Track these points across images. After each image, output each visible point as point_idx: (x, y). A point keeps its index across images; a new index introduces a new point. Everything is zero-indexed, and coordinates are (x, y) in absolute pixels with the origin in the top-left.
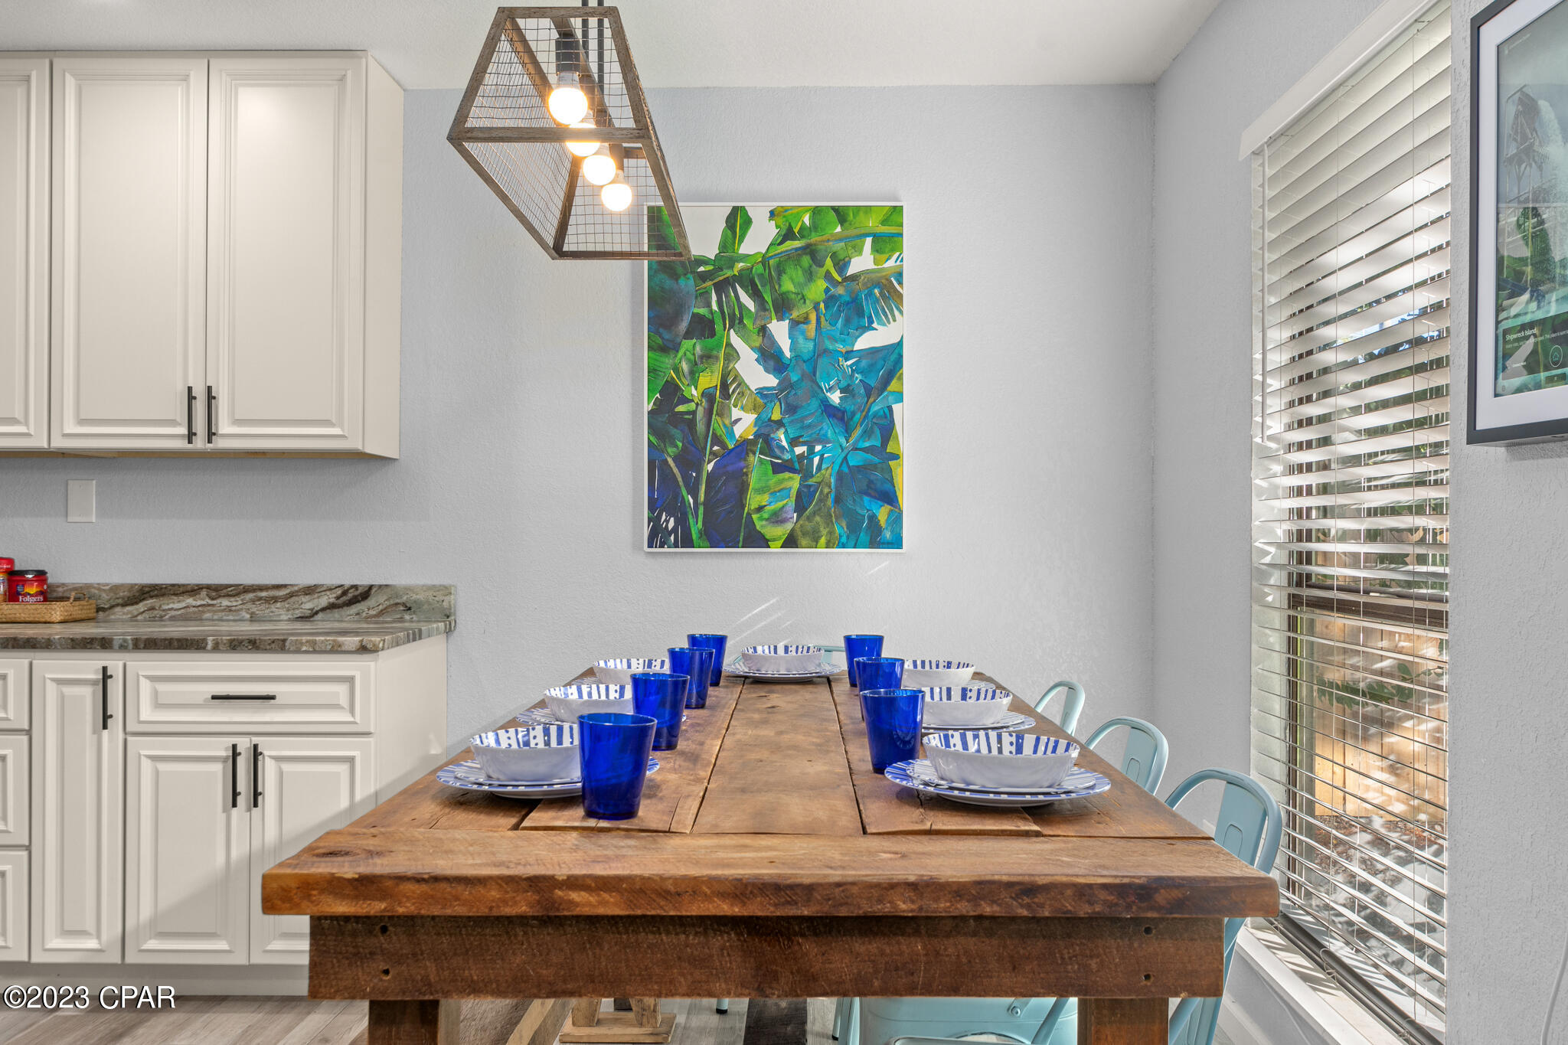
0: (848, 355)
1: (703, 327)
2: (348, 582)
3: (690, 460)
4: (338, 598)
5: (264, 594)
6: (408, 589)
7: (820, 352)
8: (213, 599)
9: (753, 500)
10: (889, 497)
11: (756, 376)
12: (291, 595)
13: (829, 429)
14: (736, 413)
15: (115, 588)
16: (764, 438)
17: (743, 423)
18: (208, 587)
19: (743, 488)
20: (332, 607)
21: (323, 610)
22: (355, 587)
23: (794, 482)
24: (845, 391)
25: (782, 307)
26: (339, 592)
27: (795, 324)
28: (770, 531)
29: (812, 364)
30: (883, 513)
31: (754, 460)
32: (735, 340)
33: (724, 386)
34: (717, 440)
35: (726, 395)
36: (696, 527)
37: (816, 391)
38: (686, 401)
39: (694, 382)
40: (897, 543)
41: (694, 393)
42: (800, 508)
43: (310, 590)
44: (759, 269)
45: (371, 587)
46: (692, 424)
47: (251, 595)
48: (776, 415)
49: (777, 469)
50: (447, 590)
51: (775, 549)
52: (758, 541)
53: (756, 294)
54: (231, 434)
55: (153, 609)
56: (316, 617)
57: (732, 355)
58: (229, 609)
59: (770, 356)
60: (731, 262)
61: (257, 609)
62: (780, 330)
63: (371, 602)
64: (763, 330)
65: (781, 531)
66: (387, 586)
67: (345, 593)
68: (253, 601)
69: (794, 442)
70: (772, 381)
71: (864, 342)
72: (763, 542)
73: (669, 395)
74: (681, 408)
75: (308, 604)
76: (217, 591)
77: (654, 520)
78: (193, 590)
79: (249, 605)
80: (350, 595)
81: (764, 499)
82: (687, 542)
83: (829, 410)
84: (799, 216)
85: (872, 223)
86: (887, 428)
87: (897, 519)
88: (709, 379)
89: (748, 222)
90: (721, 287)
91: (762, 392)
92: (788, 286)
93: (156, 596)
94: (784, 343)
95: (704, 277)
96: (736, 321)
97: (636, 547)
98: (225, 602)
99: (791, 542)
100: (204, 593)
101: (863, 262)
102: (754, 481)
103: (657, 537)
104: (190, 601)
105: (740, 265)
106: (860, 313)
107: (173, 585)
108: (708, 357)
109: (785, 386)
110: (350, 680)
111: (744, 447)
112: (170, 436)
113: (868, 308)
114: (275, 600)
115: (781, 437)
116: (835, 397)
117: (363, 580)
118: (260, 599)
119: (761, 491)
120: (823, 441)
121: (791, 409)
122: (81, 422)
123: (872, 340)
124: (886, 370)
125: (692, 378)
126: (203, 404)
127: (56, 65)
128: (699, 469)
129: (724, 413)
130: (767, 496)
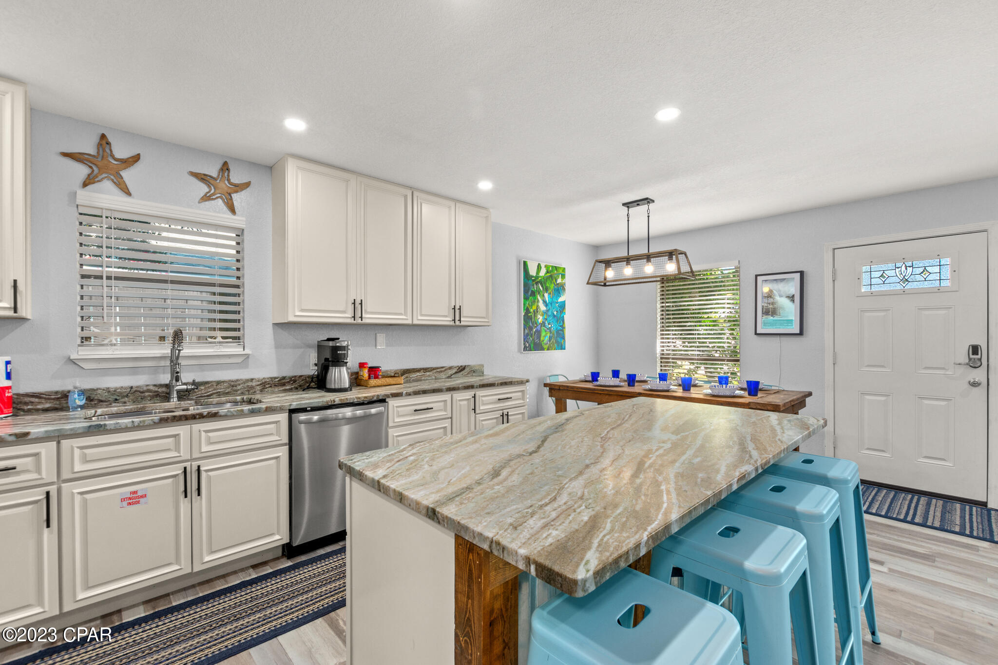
0: (557, 303)
1: (533, 294)
2: (460, 365)
3: (531, 329)
4: (458, 370)
5: (438, 370)
6: (474, 366)
7: (553, 302)
8: (424, 373)
9: (542, 339)
10: (564, 338)
11: (543, 308)
12: (446, 370)
13: (554, 320)
14: (539, 316)
16: (543, 324)
17: (540, 319)
18: (423, 369)
20: (456, 373)
21: (454, 374)
22: (461, 366)
23: (549, 335)
24: (557, 312)
25: (547, 290)
26: (458, 368)
27: (550, 294)
28: (545, 346)
29: (552, 304)
30: (563, 342)
31: (542, 328)
32: (539, 297)
33: (537, 309)
34: (536, 323)
35: (537, 312)
36: (532, 346)
37: (552, 311)
38: (530, 312)
39: (532, 308)
40: (565, 349)
41: (532, 310)
42: (550, 341)
43: (450, 368)
44: (543, 280)
45: (465, 366)
46: (531, 319)
47: (435, 371)
48: (546, 317)
49: (546, 330)
50: (483, 366)
51: (546, 351)
52: (543, 349)
53: (542, 286)
54: (461, 320)
55: (407, 377)
56: (452, 377)
57: (538, 301)
58: (429, 376)
59: (545, 302)
60: (538, 277)
61: (437, 375)
62: (546, 295)
63: (466, 370)
64: (544, 295)
65: (547, 346)
66: (469, 365)
67: (459, 368)
68: (435, 373)
69: (549, 324)
70: (545, 309)
73: (527, 311)
74: (529, 315)
75: (450, 372)
76: (426, 370)
77: (524, 344)
78: (418, 370)
79: (435, 374)
80: (460, 369)
82: (530, 350)
83: (554, 316)
84: (549, 267)
85: (561, 271)
86: (563, 321)
87: (565, 343)
88: (534, 308)
89: (541, 268)
90: (537, 283)
91: (543, 311)
92: (548, 284)
93: (408, 373)
94: (547, 299)
95: (533, 280)
96: (539, 292)
97: (519, 351)
98: (428, 373)
99: (548, 349)
100: (422, 371)
101: (559, 281)
102: (542, 335)
103: (525, 348)
104: (418, 374)
105: (540, 278)
106: (559, 292)
107: (413, 369)
108: (534, 301)
109: (548, 311)
110: (522, 391)
112: (447, 320)
114: (441, 371)
115: (546, 323)
116: (555, 314)
117: (464, 364)
118: (437, 372)
120: (553, 324)
121: (548, 316)
122: (422, 315)
123: (561, 300)
124: (563, 306)
125: (531, 306)
126: (457, 311)
127: (414, 193)
128: (532, 331)
129: (537, 316)
130: (544, 338)
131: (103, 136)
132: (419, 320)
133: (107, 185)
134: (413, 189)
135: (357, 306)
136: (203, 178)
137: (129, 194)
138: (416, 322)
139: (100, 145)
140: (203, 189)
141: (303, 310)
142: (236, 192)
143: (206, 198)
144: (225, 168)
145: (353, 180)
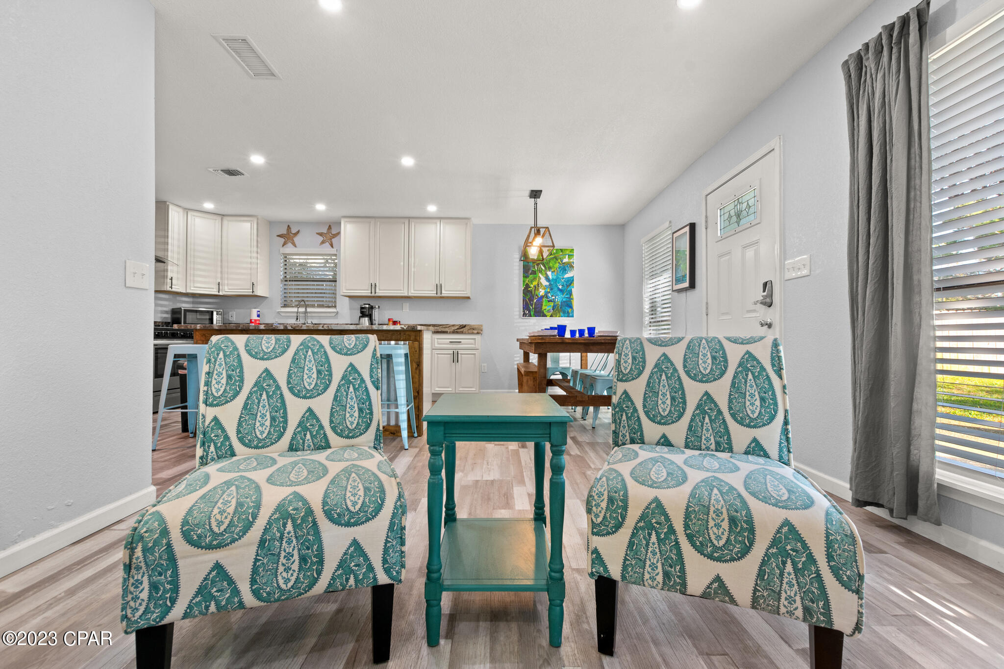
0: (563, 278)
1: (534, 273)
2: (461, 324)
3: (531, 299)
4: (459, 327)
5: (444, 326)
6: (474, 325)
7: (558, 278)
9: (544, 307)
10: (571, 307)
11: (544, 282)
12: (450, 326)
13: (559, 293)
14: (540, 290)
16: (546, 296)
17: (542, 292)
19: (542, 305)
20: (458, 329)
21: (456, 329)
23: (552, 304)
24: (563, 286)
25: (550, 268)
27: (552, 272)
28: (547, 314)
29: (556, 280)
30: (570, 310)
31: (544, 299)
32: (540, 275)
33: (538, 285)
34: (537, 295)
35: (539, 287)
36: (532, 313)
37: (557, 286)
38: (530, 287)
39: (532, 284)
40: (573, 316)
41: (532, 286)
42: (553, 309)
43: (453, 325)
44: (545, 261)
46: (531, 292)
47: (442, 326)
48: (549, 291)
49: (549, 301)
50: (482, 326)
51: (548, 317)
53: (544, 266)
54: (445, 293)
57: (540, 278)
59: (547, 279)
61: (443, 329)
62: (549, 273)
64: (546, 273)
65: (550, 314)
66: (469, 324)
67: (461, 326)
69: (552, 296)
70: (547, 284)
71: (566, 276)
72: (545, 316)
73: (527, 286)
74: (529, 289)
75: (453, 328)
76: (434, 325)
77: (524, 312)
81: (546, 308)
82: (530, 316)
83: (559, 290)
84: (553, 250)
85: (568, 252)
86: (570, 293)
87: (573, 312)
88: (535, 283)
89: (543, 252)
90: (538, 265)
91: (546, 286)
92: (551, 265)
94: (550, 277)
95: (534, 262)
96: (541, 272)
97: (520, 317)
99: (551, 316)
101: (566, 260)
102: (544, 304)
103: (525, 315)
105: (541, 260)
106: (565, 270)
108: (535, 279)
109: (550, 285)
110: (475, 339)
111: (542, 297)
112: (433, 293)
113: (567, 269)
114: (447, 327)
115: (550, 295)
116: (560, 287)
117: (464, 323)
119: (545, 306)
120: (558, 296)
121: (552, 289)
122: (415, 291)
123: (568, 275)
124: (570, 281)
125: (532, 283)
126: (439, 287)
127: (410, 220)
128: (533, 301)
129: (538, 290)
130: (546, 307)
131: (289, 226)
132: (412, 293)
133: (290, 244)
134: (409, 218)
135: (373, 286)
136: (321, 234)
137: (296, 247)
138: (410, 295)
139: (288, 229)
140: (321, 239)
141: (347, 290)
142: (334, 238)
143: (323, 242)
144: (330, 227)
145: (373, 221)
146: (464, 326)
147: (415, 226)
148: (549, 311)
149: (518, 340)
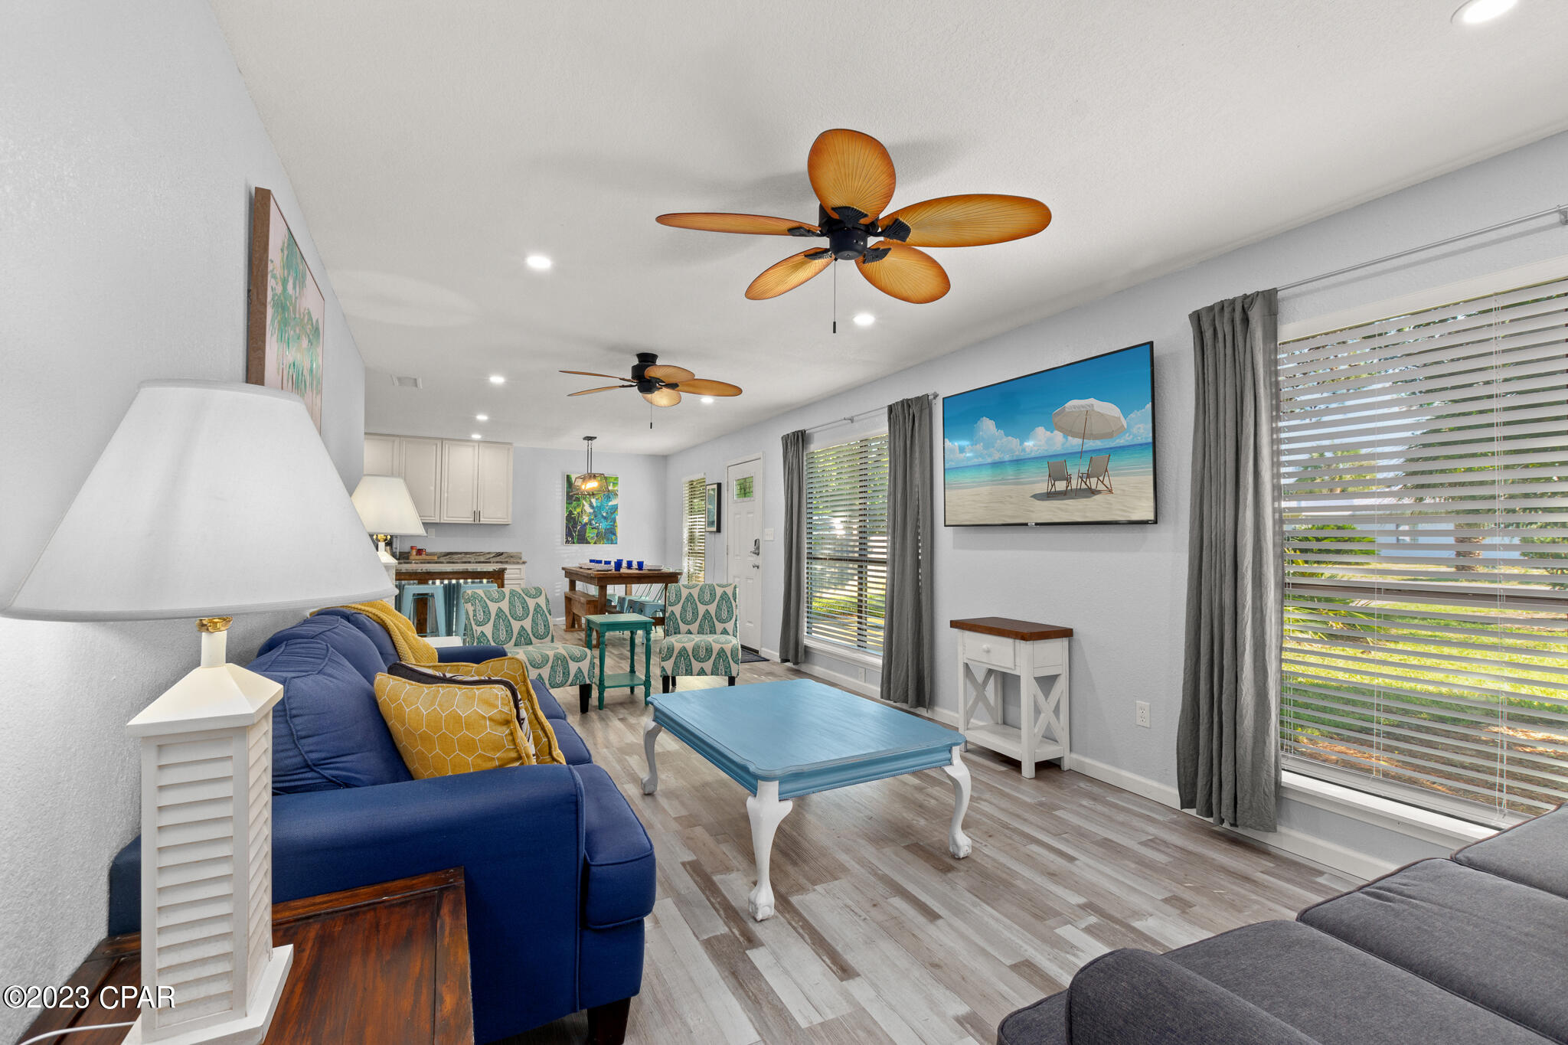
0: (607, 506)
1: (578, 500)
2: (498, 551)
3: (574, 526)
6: (512, 553)
7: (602, 505)
8: (465, 555)
9: (587, 535)
10: (615, 534)
11: (588, 509)
12: (484, 554)
13: (602, 520)
14: (584, 517)
15: (441, 553)
16: (590, 522)
17: (585, 519)
19: (585, 533)
20: (494, 557)
21: (492, 557)
23: (596, 531)
24: (607, 513)
25: (594, 496)
26: (494, 554)
27: (596, 499)
28: (591, 540)
29: (600, 508)
30: (613, 537)
31: (588, 526)
32: (584, 502)
33: (582, 511)
34: (580, 522)
35: (582, 513)
36: (575, 541)
37: (601, 513)
39: (575, 511)
40: (616, 543)
41: (575, 513)
42: (597, 536)
43: (489, 553)
45: (503, 552)
46: (575, 519)
47: (474, 554)
48: (592, 517)
49: (592, 528)
50: (521, 553)
51: (592, 544)
54: (483, 520)
55: (450, 557)
56: (490, 559)
57: (584, 505)
59: (591, 506)
61: (477, 557)
62: (593, 500)
64: (590, 501)
65: (593, 541)
66: (507, 552)
68: (475, 556)
69: (596, 523)
70: (592, 511)
71: (610, 504)
72: (589, 543)
73: (570, 513)
74: (573, 515)
75: (488, 556)
76: (466, 553)
77: (567, 538)
78: (461, 553)
80: (498, 554)
82: (574, 543)
83: (603, 517)
85: (612, 480)
86: (614, 521)
87: (616, 538)
88: (579, 510)
91: (590, 513)
93: (451, 555)
94: (595, 505)
96: (584, 498)
97: (562, 544)
98: (468, 556)
99: (595, 543)
101: (611, 488)
102: (587, 531)
103: (567, 541)
104: (460, 555)
106: (610, 498)
107: (456, 552)
108: (578, 505)
109: (594, 512)
110: (520, 569)
111: (586, 524)
112: (470, 520)
113: (612, 497)
114: (481, 555)
115: (593, 522)
116: (604, 514)
117: (501, 551)
120: (601, 522)
121: (595, 516)
122: (447, 517)
123: (612, 503)
124: (615, 509)
125: (575, 509)
126: (477, 514)
127: (444, 442)
128: (576, 528)
129: (582, 517)
130: (590, 534)
132: (445, 519)
134: (442, 440)
138: (442, 521)
145: (397, 440)
146: (502, 554)
147: (449, 448)
148: (592, 538)
149: (563, 569)
